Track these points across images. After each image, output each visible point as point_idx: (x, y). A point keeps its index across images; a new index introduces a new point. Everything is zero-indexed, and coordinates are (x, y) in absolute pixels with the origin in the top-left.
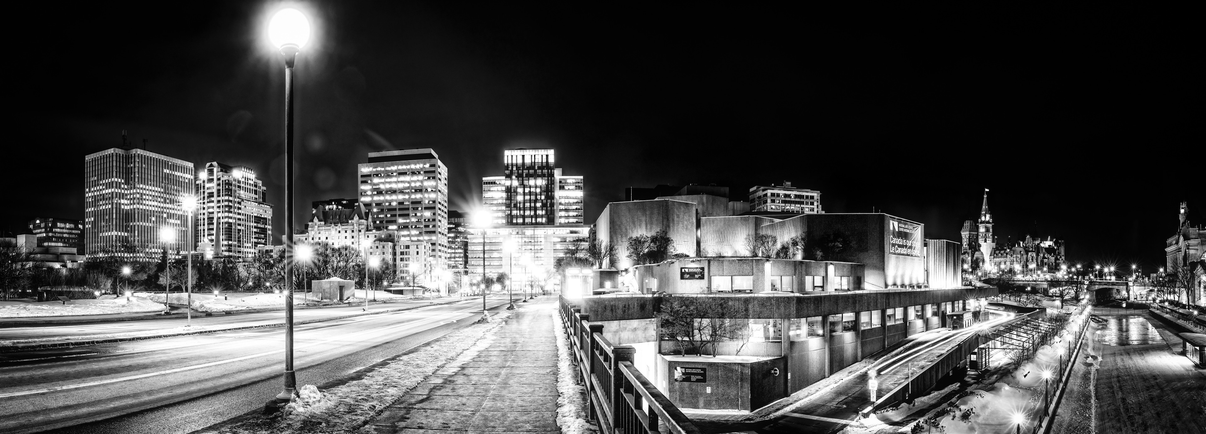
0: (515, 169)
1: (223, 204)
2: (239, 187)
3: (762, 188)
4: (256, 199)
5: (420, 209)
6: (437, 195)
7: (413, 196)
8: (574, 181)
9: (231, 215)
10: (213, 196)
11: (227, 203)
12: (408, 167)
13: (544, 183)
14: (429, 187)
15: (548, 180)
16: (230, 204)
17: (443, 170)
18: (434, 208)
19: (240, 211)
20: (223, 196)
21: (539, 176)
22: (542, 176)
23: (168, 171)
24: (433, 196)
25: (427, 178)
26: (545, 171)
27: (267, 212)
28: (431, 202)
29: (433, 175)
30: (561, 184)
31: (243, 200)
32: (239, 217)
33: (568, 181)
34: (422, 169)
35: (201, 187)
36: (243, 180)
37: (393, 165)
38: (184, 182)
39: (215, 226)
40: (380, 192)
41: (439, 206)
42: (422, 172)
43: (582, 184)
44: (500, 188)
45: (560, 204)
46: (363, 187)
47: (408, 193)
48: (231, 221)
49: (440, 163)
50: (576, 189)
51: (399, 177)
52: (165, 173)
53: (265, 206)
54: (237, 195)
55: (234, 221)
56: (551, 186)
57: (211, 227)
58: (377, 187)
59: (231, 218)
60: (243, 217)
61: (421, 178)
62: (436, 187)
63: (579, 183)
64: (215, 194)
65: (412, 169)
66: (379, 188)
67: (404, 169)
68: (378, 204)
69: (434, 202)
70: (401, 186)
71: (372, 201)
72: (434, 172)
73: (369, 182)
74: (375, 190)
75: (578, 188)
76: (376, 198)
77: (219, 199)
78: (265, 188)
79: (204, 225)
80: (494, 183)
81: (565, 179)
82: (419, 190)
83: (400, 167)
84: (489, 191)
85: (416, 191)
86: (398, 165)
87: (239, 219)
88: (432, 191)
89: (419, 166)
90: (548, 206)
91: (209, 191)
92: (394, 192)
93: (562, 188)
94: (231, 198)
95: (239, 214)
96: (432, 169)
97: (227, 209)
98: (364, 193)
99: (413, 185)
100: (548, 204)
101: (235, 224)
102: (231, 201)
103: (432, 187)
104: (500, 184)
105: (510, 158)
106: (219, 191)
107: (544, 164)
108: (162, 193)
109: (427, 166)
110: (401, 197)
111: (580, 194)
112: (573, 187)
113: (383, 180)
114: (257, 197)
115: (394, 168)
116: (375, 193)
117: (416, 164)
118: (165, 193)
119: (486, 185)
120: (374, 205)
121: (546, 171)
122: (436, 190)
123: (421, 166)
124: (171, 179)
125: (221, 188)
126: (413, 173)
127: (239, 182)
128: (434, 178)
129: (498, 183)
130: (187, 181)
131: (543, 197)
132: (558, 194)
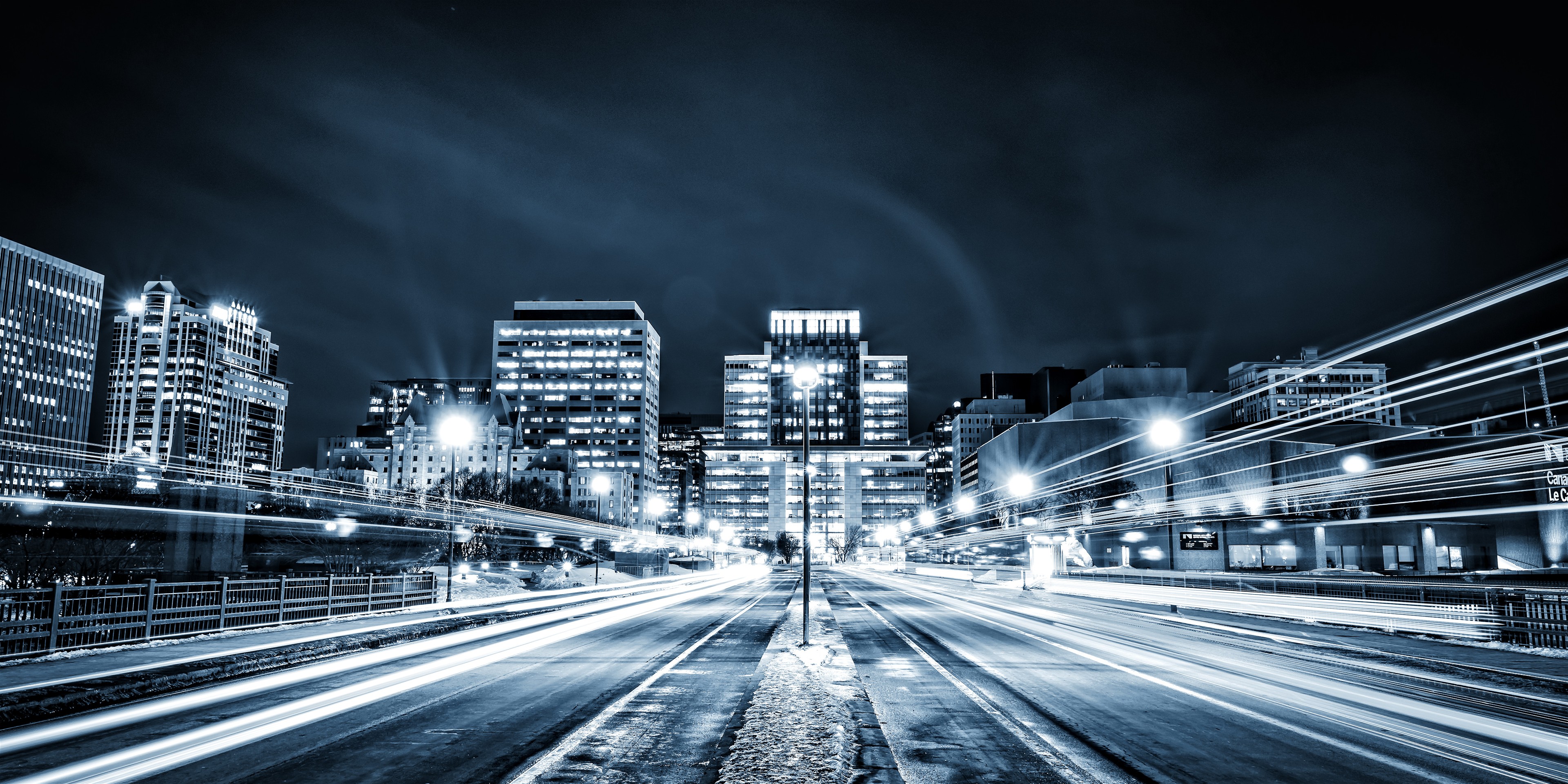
0: (788, 343)
1: (181, 373)
2: (222, 340)
3: (1256, 365)
4: (257, 367)
5: (610, 409)
6: (644, 387)
7: (599, 387)
8: (891, 364)
9: (198, 397)
10: (157, 354)
11: (190, 372)
12: (591, 332)
13: (841, 370)
14: (630, 370)
15: (849, 364)
16: (199, 374)
17: (654, 340)
18: (638, 409)
19: (219, 391)
20: (182, 355)
21: (833, 357)
22: (839, 356)
23: (38, 285)
24: (636, 387)
25: (625, 354)
26: (844, 349)
27: (278, 396)
28: (631, 398)
29: (637, 349)
30: (867, 370)
31: (227, 368)
32: (216, 402)
33: (881, 365)
34: (616, 338)
35: (126, 331)
36: (232, 326)
37: (563, 327)
38: (77, 314)
39: (156, 420)
40: (535, 376)
41: (647, 406)
42: (615, 344)
43: (906, 370)
44: (755, 376)
45: (867, 406)
46: (502, 365)
47: (589, 381)
48: (197, 410)
49: (650, 328)
50: (895, 379)
51: (573, 350)
52: (30, 289)
53: (275, 384)
54: (216, 356)
55: (205, 410)
56: (855, 375)
57: (144, 420)
58: (530, 365)
59: (198, 403)
60: (226, 404)
61: (614, 353)
62: (643, 371)
63: (899, 367)
64: (163, 350)
65: (598, 337)
66: (534, 368)
67: (581, 336)
68: (531, 398)
69: (638, 398)
70: (575, 365)
71: (520, 391)
72: (639, 343)
73: (515, 355)
74: (525, 370)
75: (898, 377)
76: (527, 386)
77: (173, 360)
78: (276, 347)
79: (126, 414)
80: (745, 366)
81: (876, 362)
82: (612, 375)
83: (576, 332)
84: (737, 380)
85: (604, 376)
86: (571, 327)
87: (216, 408)
88: (635, 377)
89: (611, 332)
90: (850, 410)
91: (149, 341)
92: (562, 376)
93: (869, 377)
94: (201, 362)
95: (217, 397)
96: (637, 338)
97: (190, 385)
98: (500, 376)
99: (599, 365)
100: (850, 406)
101: (206, 417)
102: (201, 368)
103: (634, 370)
104: (755, 367)
105: (780, 324)
106: (172, 343)
107: (843, 337)
108: (18, 331)
109: (627, 332)
110: (575, 386)
111: (902, 388)
112: (890, 376)
113: (541, 354)
114: (259, 363)
115: (565, 332)
116: (526, 376)
117: (605, 328)
118: (25, 333)
119: (730, 370)
120: (522, 398)
121: (846, 348)
122: (642, 376)
123: (616, 332)
124: (43, 303)
125: (179, 338)
126: (600, 344)
127: (223, 329)
128: (639, 355)
129: (752, 366)
130: (83, 311)
131: (840, 395)
132: (865, 387)
